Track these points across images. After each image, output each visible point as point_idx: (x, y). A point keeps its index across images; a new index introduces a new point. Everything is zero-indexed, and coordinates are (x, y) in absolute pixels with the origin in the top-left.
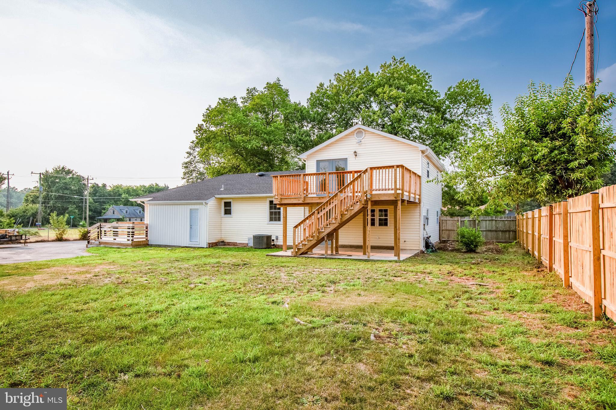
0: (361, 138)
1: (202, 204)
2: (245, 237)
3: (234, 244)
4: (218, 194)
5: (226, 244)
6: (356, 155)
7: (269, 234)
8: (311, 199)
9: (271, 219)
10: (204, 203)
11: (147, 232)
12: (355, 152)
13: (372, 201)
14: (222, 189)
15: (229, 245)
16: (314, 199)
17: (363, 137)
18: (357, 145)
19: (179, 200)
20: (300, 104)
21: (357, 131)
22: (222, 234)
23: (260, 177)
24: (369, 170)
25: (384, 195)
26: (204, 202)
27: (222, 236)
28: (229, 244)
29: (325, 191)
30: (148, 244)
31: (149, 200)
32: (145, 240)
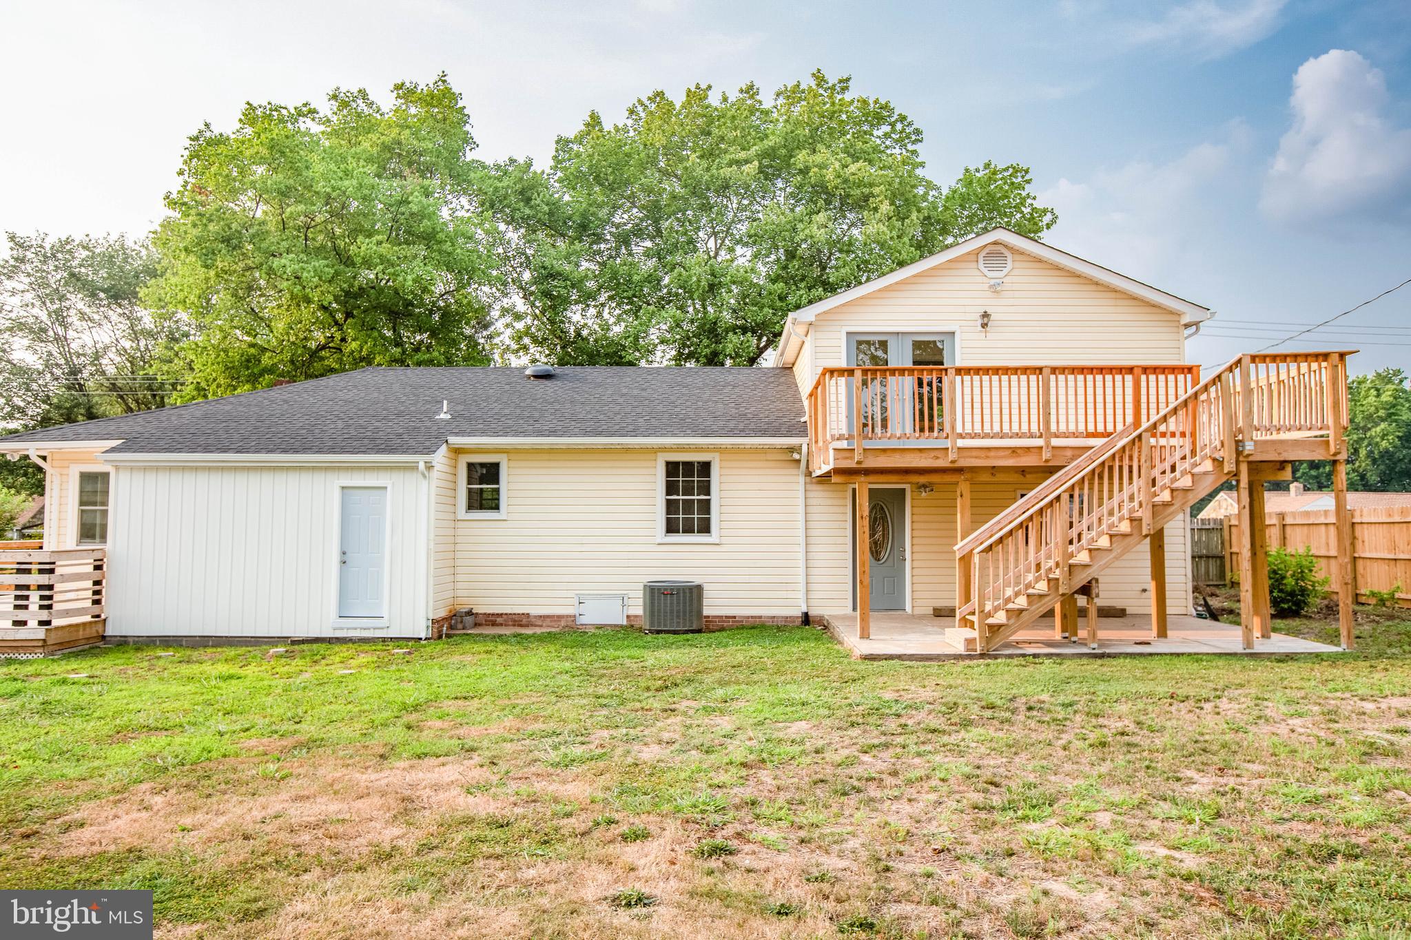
0: (1001, 274)
1: (413, 468)
2: (564, 594)
3: (520, 620)
4: (457, 434)
5: (481, 619)
6: (984, 325)
9: (671, 528)
10: (422, 465)
11: (97, 583)
12: (986, 315)
14: (442, 416)
15: (494, 624)
16: (992, 454)
17: (1006, 271)
18: (989, 294)
21: (987, 250)
22: (459, 585)
23: (537, 382)
24: (1246, 361)
26: (421, 460)
27: (460, 593)
28: (492, 620)
30: (104, 637)
31: (113, 450)
32: (88, 618)
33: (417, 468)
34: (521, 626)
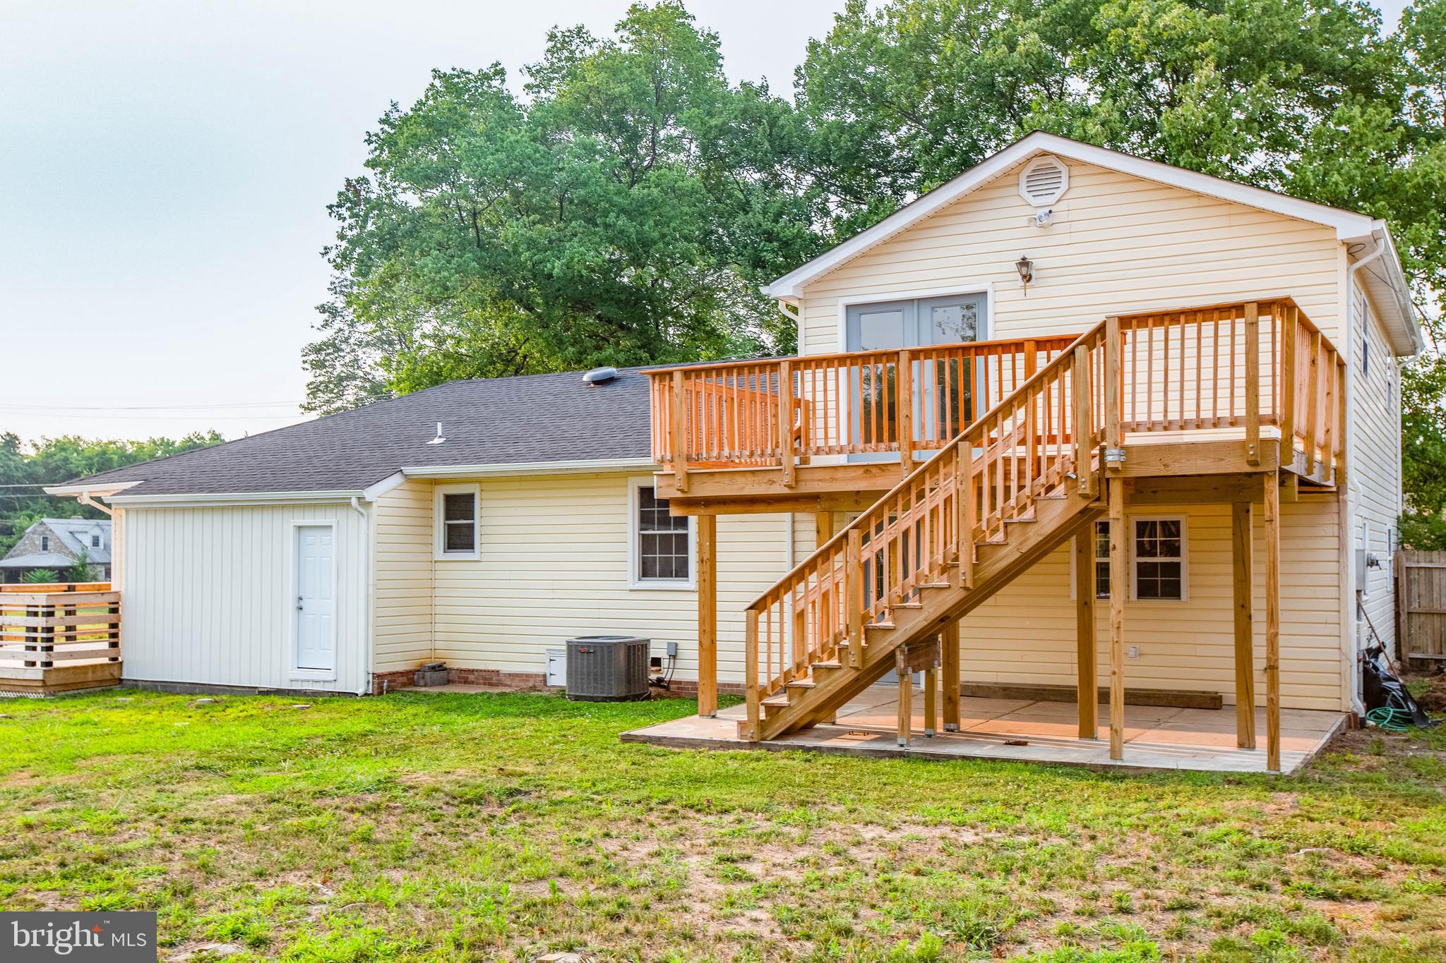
0: (1052, 199)
1: (344, 504)
2: (534, 649)
3: (489, 678)
4: (418, 463)
5: (453, 676)
6: (1027, 278)
7: (639, 635)
8: (827, 475)
9: (646, 571)
10: (354, 501)
11: (114, 626)
12: (1024, 263)
13: (1126, 482)
14: (437, 441)
15: (466, 682)
17: (1058, 193)
18: (1034, 230)
19: (247, 489)
20: (765, 88)
21: (1032, 166)
22: (438, 636)
23: (599, 390)
24: (1112, 329)
25: (1193, 447)
26: (352, 495)
27: (439, 645)
28: (465, 677)
29: (893, 437)
30: (121, 680)
31: (125, 492)
32: (106, 660)
33: (349, 505)
34: (491, 685)
